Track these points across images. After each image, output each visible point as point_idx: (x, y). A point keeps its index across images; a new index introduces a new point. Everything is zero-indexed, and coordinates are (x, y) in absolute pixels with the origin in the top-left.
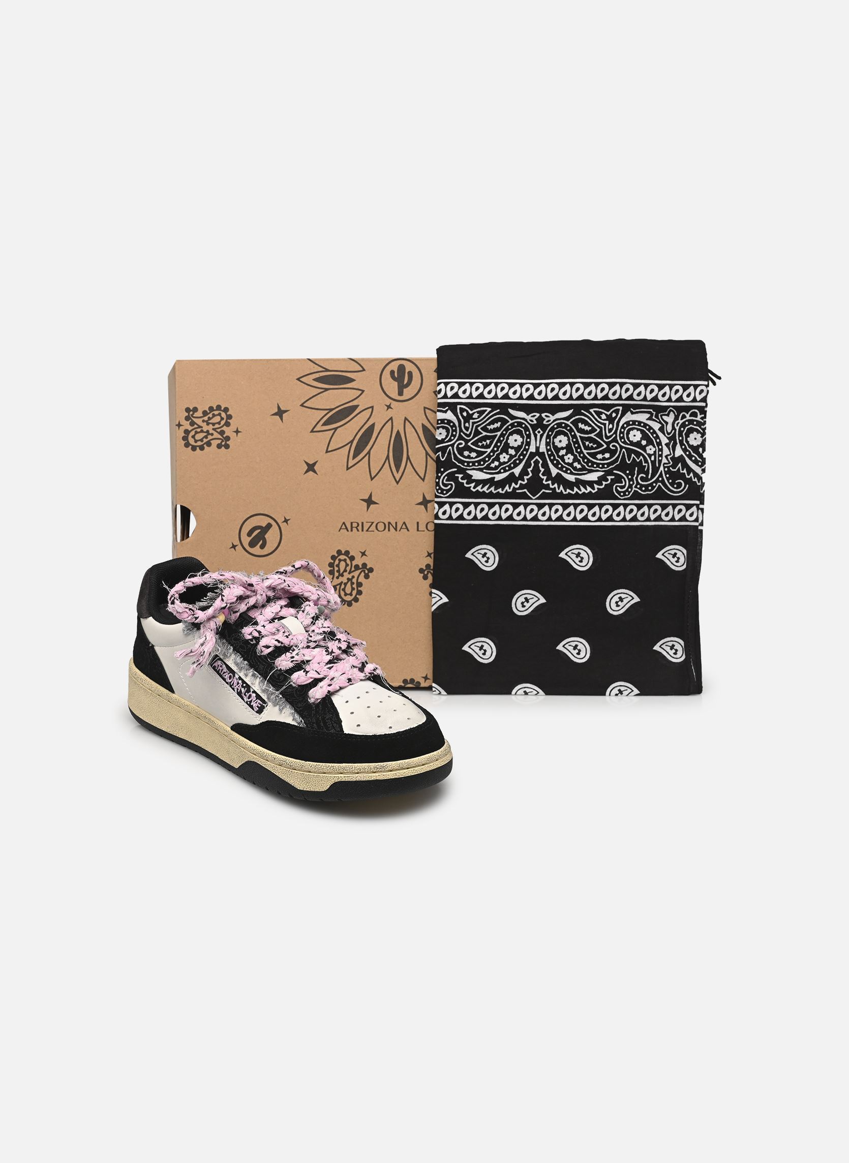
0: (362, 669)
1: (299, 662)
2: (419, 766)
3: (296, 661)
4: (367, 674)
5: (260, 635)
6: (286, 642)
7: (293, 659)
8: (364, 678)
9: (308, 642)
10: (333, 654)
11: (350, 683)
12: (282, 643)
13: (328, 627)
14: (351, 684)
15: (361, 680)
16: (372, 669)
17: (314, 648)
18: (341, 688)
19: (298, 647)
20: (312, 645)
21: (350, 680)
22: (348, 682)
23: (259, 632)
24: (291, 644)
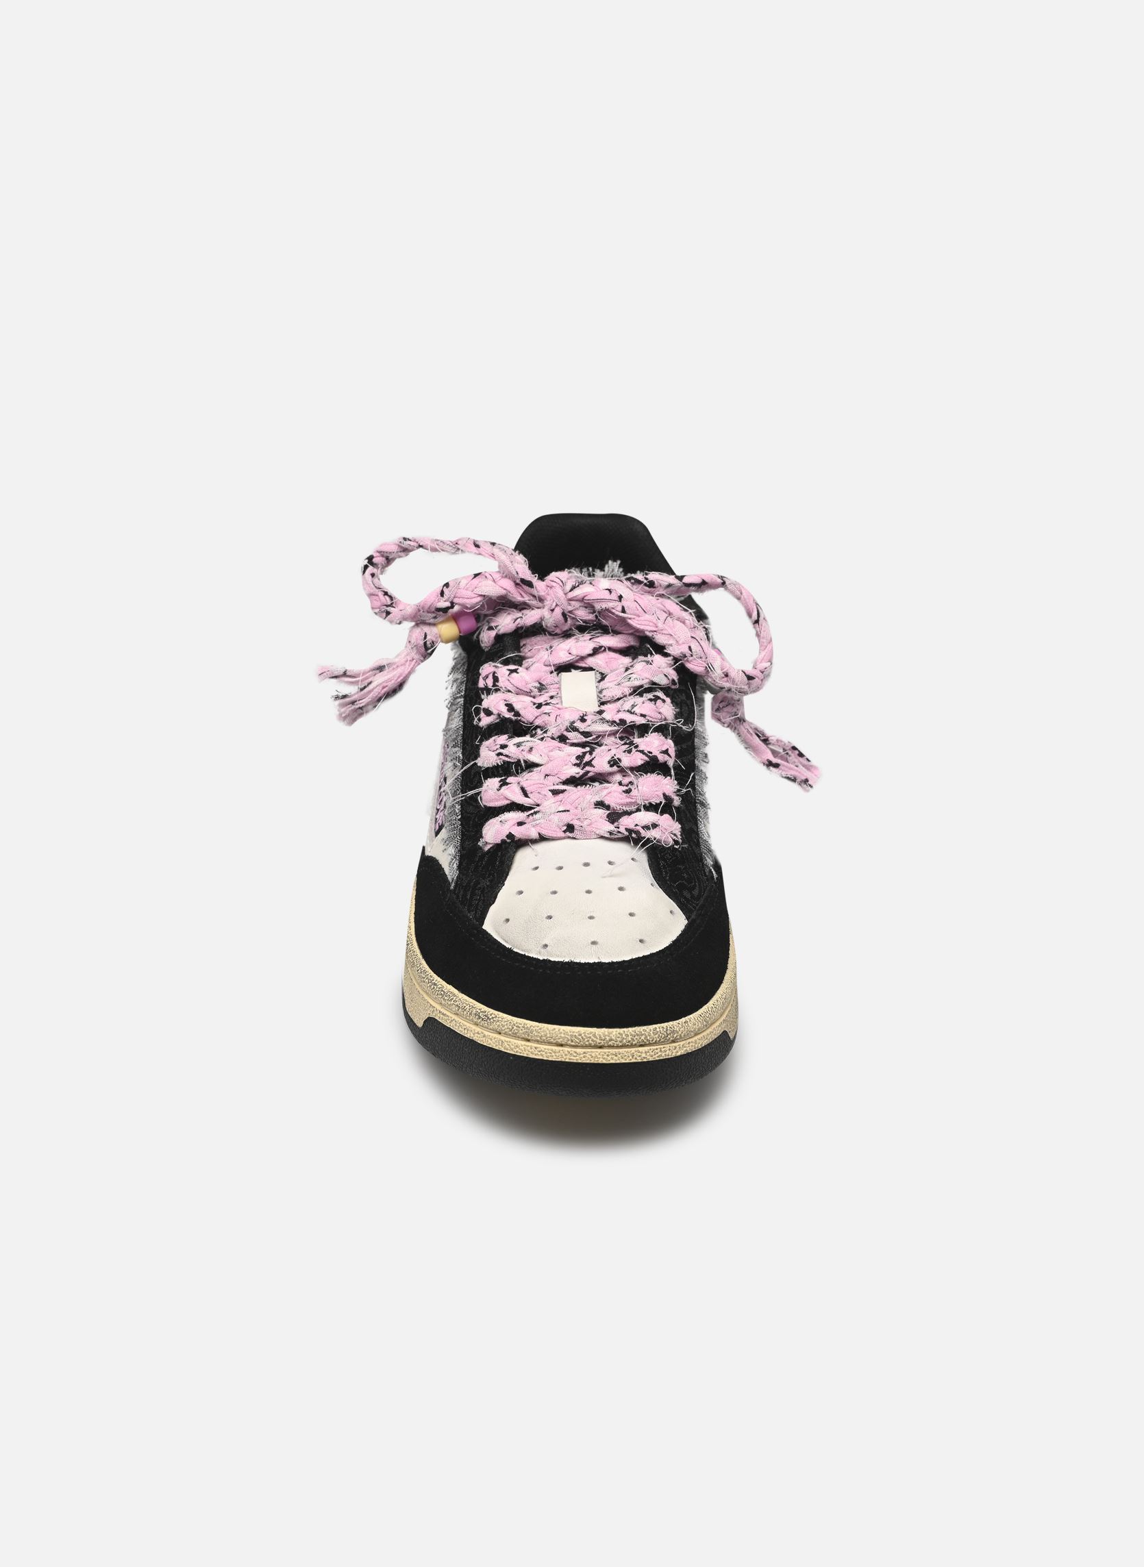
0: (614, 817)
1: (512, 761)
2: (550, 1043)
3: (507, 756)
4: (622, 829)
5: (494, 685)
6: (528, 713)
7: (502, 751)
8: (607, 835)
9: (567, 730)
10: (588, 768)
11: (568, 834)
12: (517, 714)
13: (643, 715)
14: (569, 837)
15: (602, 837)
16: (644, 823)
17: (573, 745)
18: (542, 838)
19: (546, 732)
20: (574, 737)
21: (570, 828)
22: (565, 832)
23: (496, 679)
24: (537, 723)
